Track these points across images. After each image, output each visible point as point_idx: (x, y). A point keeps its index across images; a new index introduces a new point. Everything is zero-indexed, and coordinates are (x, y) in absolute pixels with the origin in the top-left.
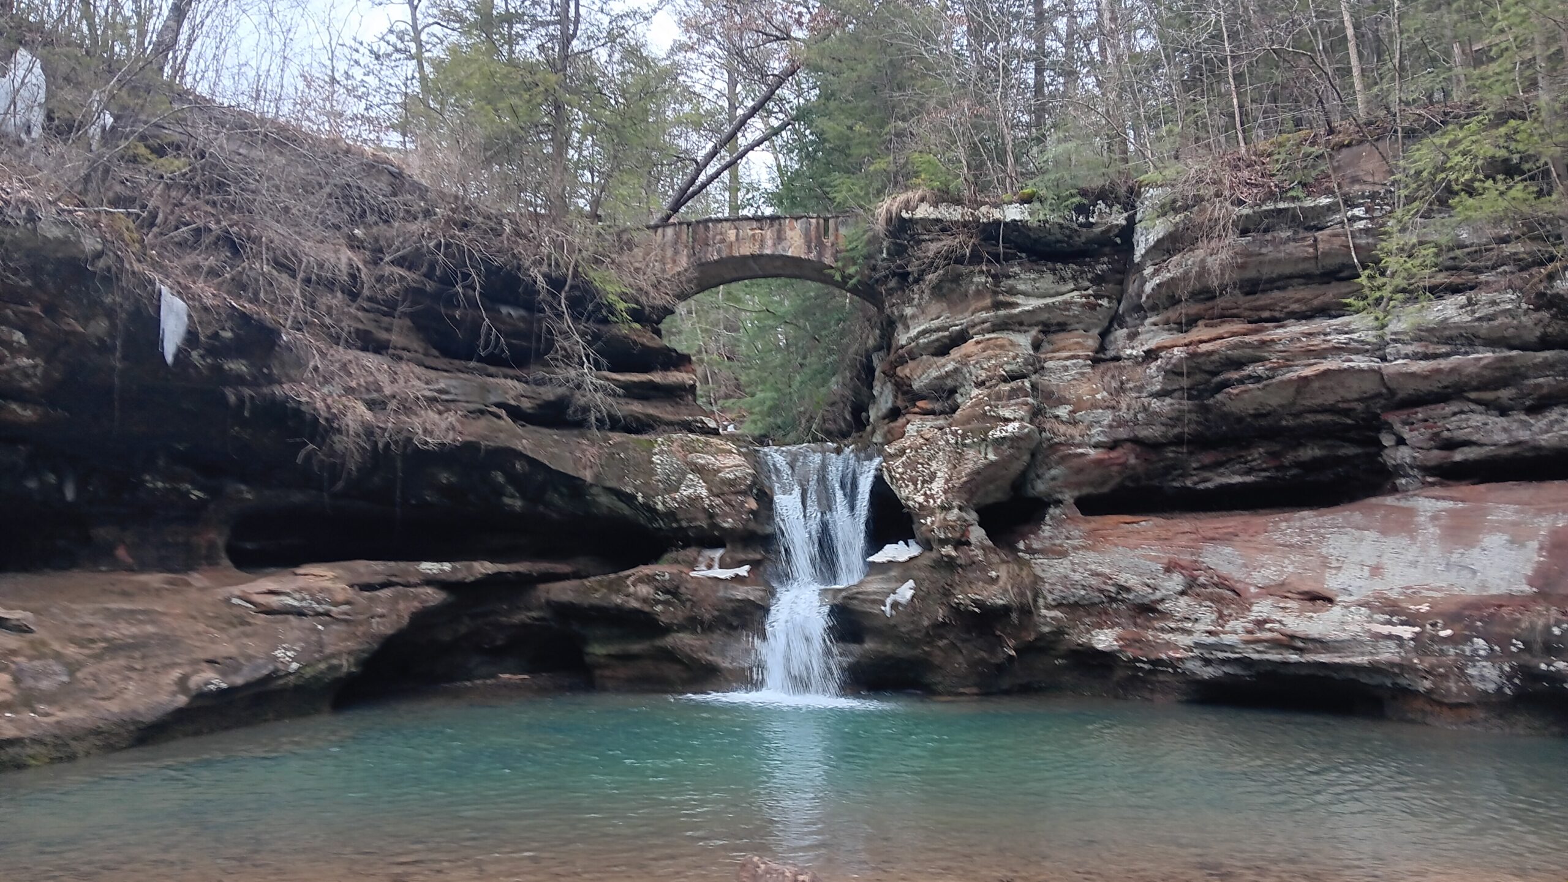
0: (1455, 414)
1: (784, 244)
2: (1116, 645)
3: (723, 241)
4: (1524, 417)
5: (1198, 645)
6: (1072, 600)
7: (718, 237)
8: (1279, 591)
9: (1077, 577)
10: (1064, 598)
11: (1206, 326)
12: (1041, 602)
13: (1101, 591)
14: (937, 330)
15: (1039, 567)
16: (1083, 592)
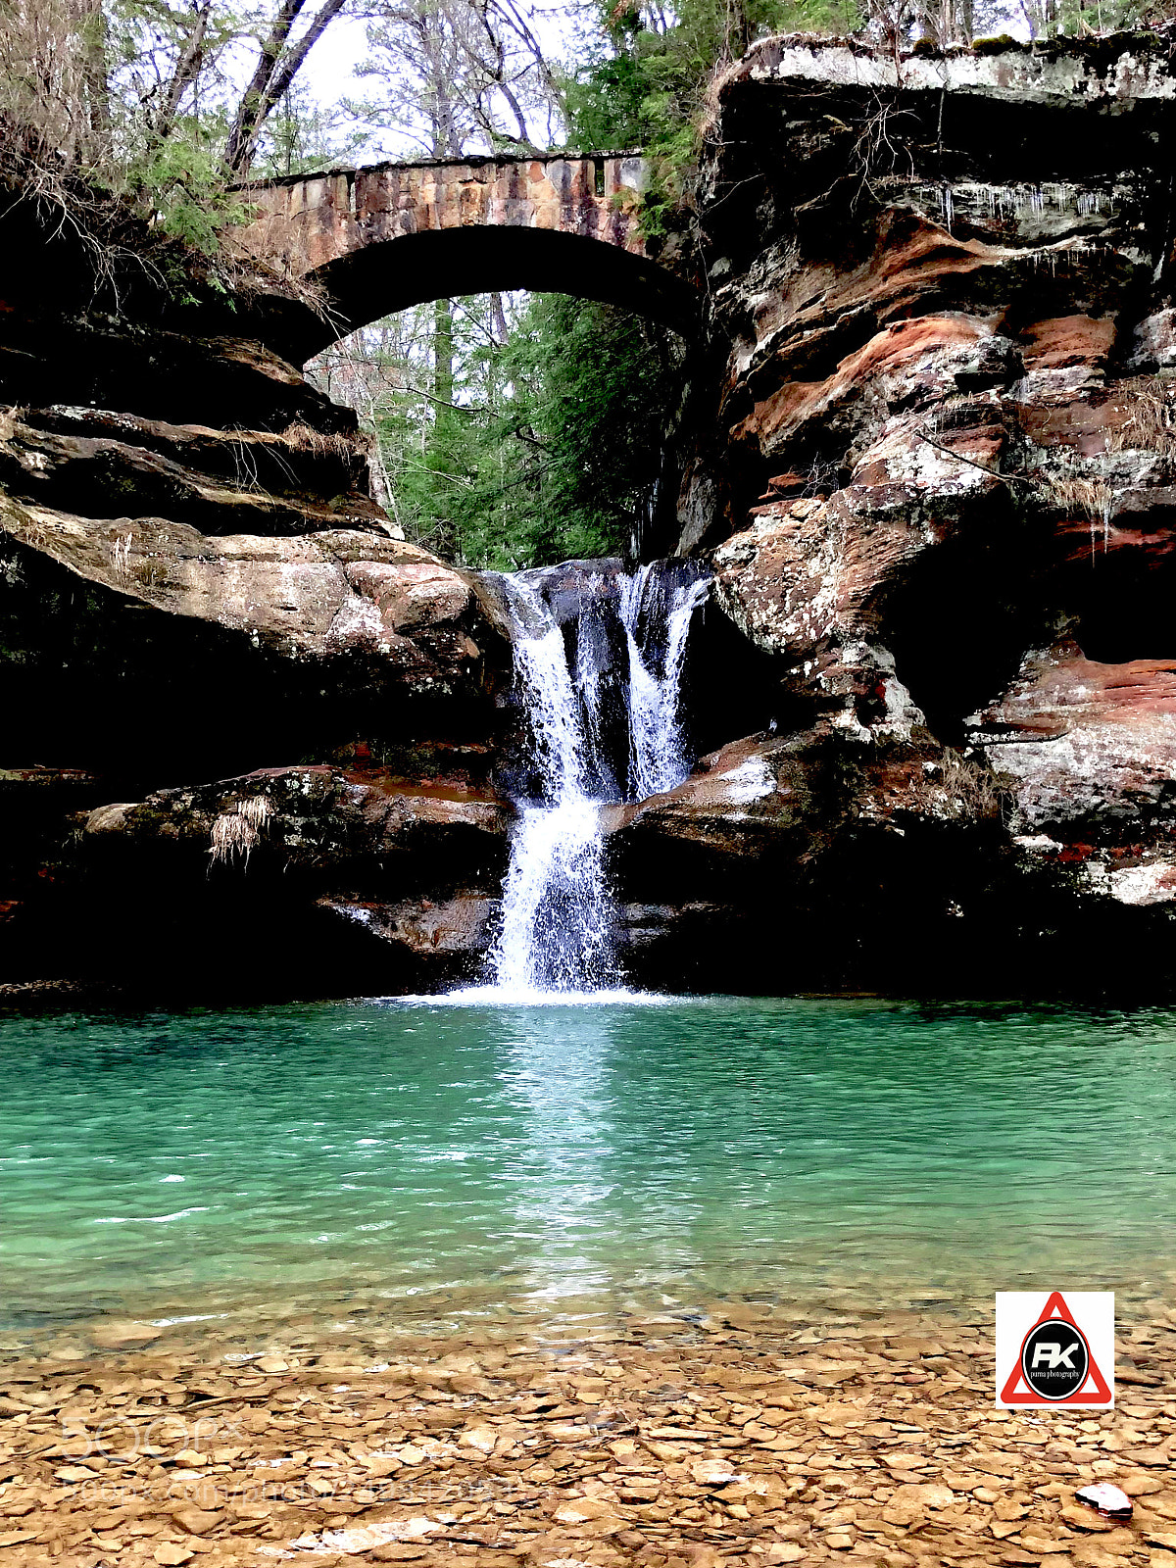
1: (523, 205)
2: (1163, 895)
3: (411, 204)
7: (403, 198)
9: (1086, 770)
10: (1058, 812)
12: (1014, 824)
13: (1128, 794)
14: (812, 324)
15: (1010, 757)
16: (1096, 800)
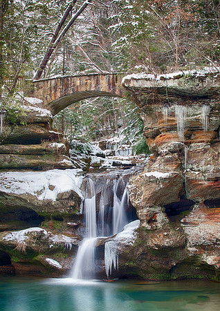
1: (99, 86)
2: (214, 263)
3: (74, 85)
6: (200, 243)
9: (202, 235)
10: (197, 243)
12: (188, 245)
15: (188, 230)
16: (204, 241)
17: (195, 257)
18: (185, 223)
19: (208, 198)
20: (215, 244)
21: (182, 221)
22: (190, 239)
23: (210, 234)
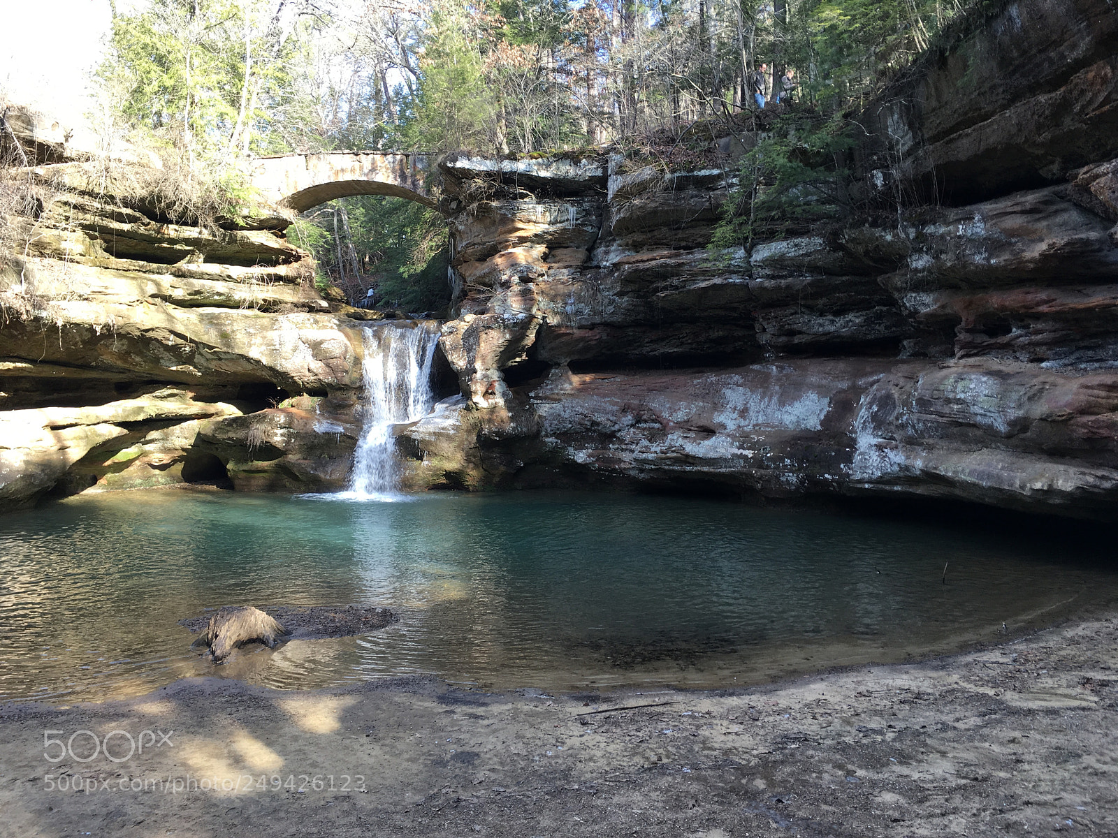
0: (792, 314)
1: (376, 173)
2: (589, 460)
4: (831, 317)
5: (636, 460)
6: (564, 430)
8: (685, 426)
9: (567, 415)
10: (558, 429)
11: (648, 250)
12: (543, 433)
13: (581, 425)
14: (479, 244)
15: (544, 409)
16: (570, 426)
17: (555, 451)
18: (536, 397)
19: (576, 357)
20: (588, 430)
21: (532, 394)
22: (547, 424)
23: (582, 414)
